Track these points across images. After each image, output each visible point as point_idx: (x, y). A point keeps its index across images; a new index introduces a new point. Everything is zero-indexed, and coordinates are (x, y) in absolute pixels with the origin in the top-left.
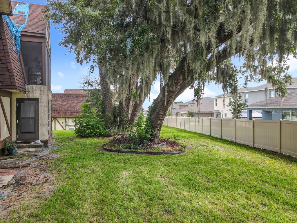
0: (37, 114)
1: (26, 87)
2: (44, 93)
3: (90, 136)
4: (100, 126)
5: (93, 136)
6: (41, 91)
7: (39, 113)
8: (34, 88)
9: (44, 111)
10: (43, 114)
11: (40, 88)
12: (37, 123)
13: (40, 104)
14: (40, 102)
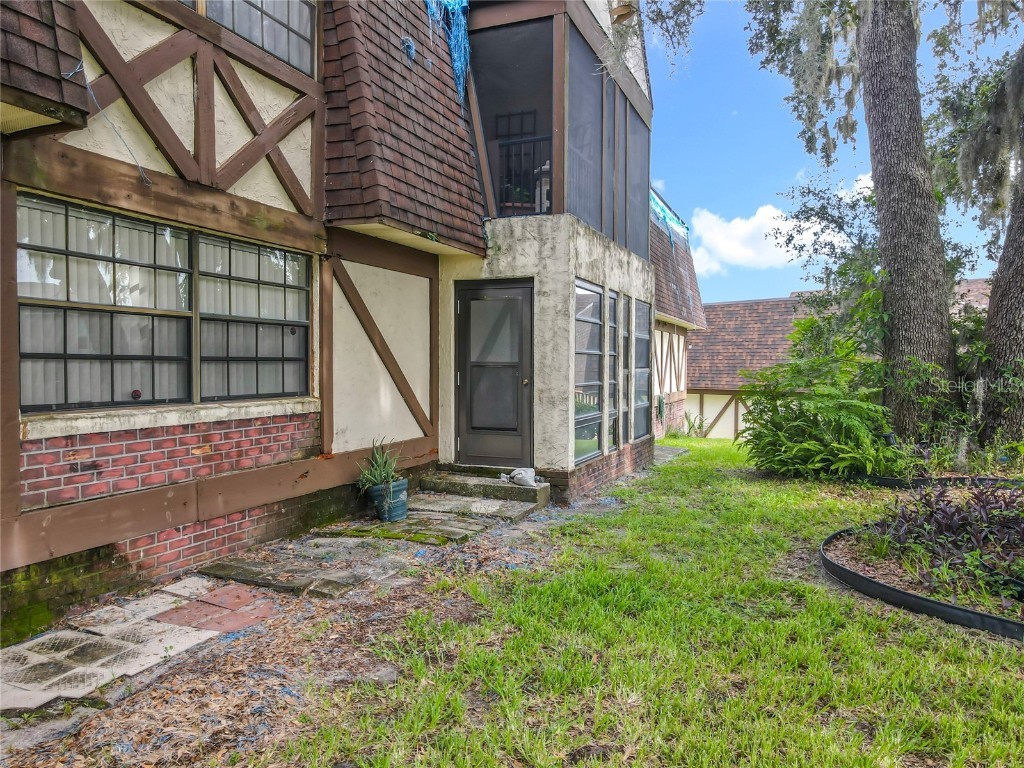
0: (526, 347)
1: (488, 227)
2: (553, 248)
3: (798, 474)
4: (855, 422)
5: (817, 472)
6: (543, 242)
7: (535, 341)
8: (518, 232)
9: (555, 333)
10: (549, 348)
11: (540, 226)
12: (526, 391)
13: (539, 302)
14: (539, 292)
